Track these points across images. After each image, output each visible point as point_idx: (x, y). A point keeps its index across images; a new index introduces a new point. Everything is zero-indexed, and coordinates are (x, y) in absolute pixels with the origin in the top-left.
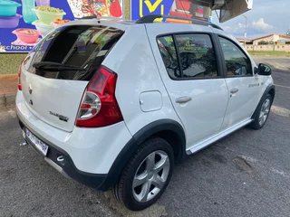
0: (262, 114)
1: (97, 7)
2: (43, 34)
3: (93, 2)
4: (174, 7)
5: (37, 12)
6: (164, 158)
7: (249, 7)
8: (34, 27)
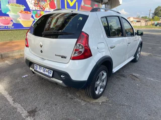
0: (138, 55)
1: (42, 4)
2: (13, 19)
3: (40, 1)
4: (83, 4)
5: (9, 7)
6: (105, 74)
7: (120, 3)
8: (8, 15)
